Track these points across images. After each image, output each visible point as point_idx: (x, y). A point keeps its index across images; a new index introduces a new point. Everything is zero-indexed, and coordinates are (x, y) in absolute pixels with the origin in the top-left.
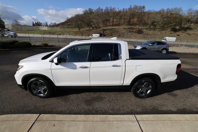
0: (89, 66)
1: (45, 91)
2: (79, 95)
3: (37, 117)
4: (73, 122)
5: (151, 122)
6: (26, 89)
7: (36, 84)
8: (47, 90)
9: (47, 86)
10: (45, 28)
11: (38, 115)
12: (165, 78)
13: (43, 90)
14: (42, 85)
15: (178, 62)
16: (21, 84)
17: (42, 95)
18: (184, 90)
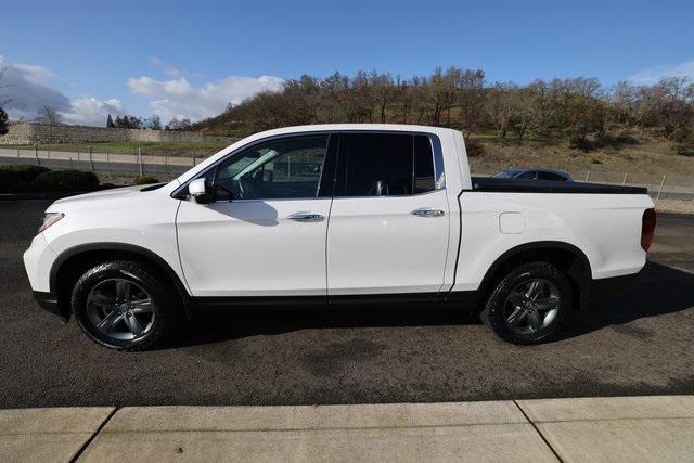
0: (325, 214)
1: (142, 318)
2: (280, 338)
3: (104, 418)
4: (263, 434)
5: (589, 426)
6: (63, 310)
7: (109, 289)
8: (151, 314)
9: (153, 299)
10: (153, 137)
11: (110, 409)
12: (604, 260)
13: (137, 315)
14: (135, 292)
15: (644, 202)
16: (48, 291)
17: (131, 336)
18: (672, 316)
